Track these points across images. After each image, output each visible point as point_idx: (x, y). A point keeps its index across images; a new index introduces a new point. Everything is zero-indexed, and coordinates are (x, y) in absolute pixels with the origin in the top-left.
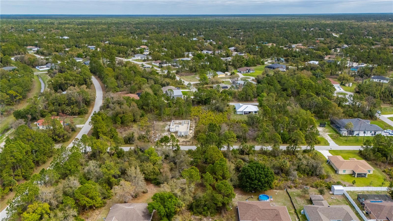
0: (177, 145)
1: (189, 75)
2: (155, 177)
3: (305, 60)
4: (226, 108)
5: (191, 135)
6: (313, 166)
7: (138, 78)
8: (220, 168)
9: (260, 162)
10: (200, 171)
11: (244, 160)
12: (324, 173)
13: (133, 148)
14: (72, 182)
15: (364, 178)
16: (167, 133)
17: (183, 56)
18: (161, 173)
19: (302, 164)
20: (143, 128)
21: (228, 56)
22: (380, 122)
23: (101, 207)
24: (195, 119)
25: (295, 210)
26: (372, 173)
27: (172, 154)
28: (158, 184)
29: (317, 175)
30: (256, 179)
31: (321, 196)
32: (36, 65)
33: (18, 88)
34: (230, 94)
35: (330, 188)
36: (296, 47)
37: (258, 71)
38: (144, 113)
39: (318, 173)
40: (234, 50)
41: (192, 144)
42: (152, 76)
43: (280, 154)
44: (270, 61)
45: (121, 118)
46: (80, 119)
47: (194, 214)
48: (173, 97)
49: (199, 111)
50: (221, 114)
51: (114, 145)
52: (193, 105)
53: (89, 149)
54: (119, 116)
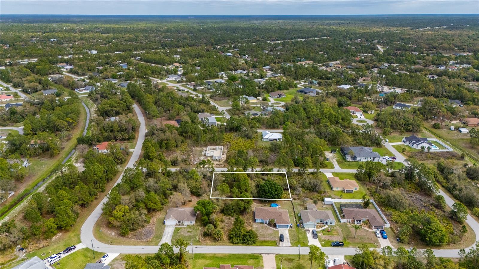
0: (212, 167)
1: (223, 100)
2: (197, 190)
3: (338, 83)
4: (254, 135)
5: (224, 159)
6: (314, 184)
7: (177, 106)
8: (243, 185)
9: (277, 181)
10: (230, 187)
11: (263, 179)
12: (322, 189)
13: (178, 169)
14: (140, 193)
15: (351, 193)
16: (204, 157)
17: (217, 77)
18: (201, 188)
19: (306, 183)
20: (184, 153)
21: (262, 77)
22: (384, 149)
23: (160, 210)
24: (227, 145)
25: (295, 213)
26: (358, 190)
27: (209, 174)
28: (199, 196)
29: (316, 191)
30: (269, 192)
31: (314, 205)
32: (76, 88)
33: (73, 115)
34: (259, 121)
35: (323, 200)
36: (334, 66)
37: (289, 96)
38: (184, 139)
39: (317, 190)
40: (270, 69)
41: (224, 167)
42: (188, 102)
43: (292, 175)
44: (303, 83)
45: (166, 144)
46: (130, 144)
47: (225, 215)
48: (208, 125)
49: (231, 138)
50: (250, 140)
51: (164, 167)
52: (226, 131)
53: (145, 170)
54: (164, 142)
